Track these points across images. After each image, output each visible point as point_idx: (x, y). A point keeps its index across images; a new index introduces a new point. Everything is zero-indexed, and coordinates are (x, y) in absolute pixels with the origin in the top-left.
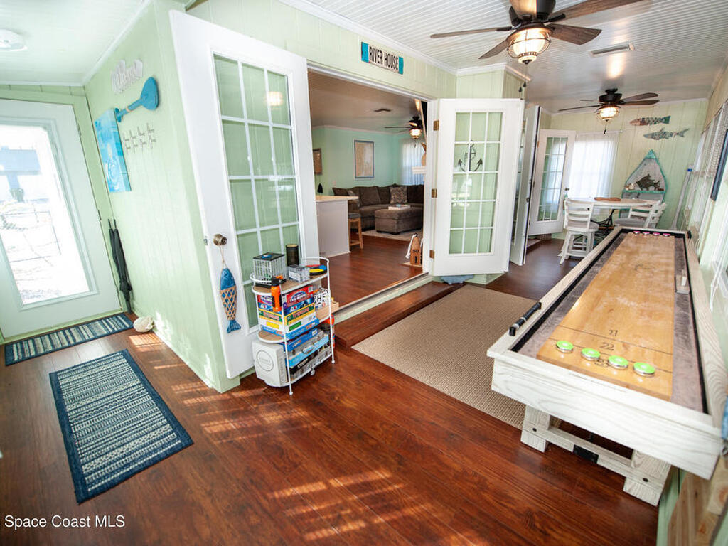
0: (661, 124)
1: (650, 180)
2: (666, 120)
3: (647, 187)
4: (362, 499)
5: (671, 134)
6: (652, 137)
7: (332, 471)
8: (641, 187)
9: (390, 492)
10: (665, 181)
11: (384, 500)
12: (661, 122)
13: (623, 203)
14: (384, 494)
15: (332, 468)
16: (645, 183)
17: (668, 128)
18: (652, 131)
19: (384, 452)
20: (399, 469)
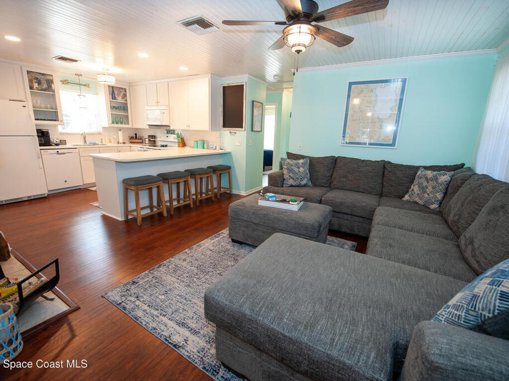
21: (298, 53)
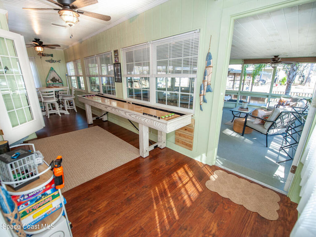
0: (50, 57)
1: (55, 79)
2: (52, 55)
3: (56, 82)
4: (161, 200)
5: (56, 61)
6: (49, 62)
7: (147, 211)
8: (53, 82)
9: (159, 191)
10: (61, 79)
11: (162, 193)
12: (50, 56)
13: (60, 88)
14: (159, 193)
15: (146, 211)
16: (54, 80)
17: (54, 59)
18: (48, 59)
19: (140, 192)
20: (149, 188)
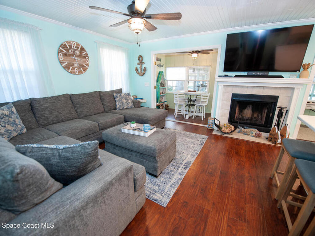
21: (137, 34)
